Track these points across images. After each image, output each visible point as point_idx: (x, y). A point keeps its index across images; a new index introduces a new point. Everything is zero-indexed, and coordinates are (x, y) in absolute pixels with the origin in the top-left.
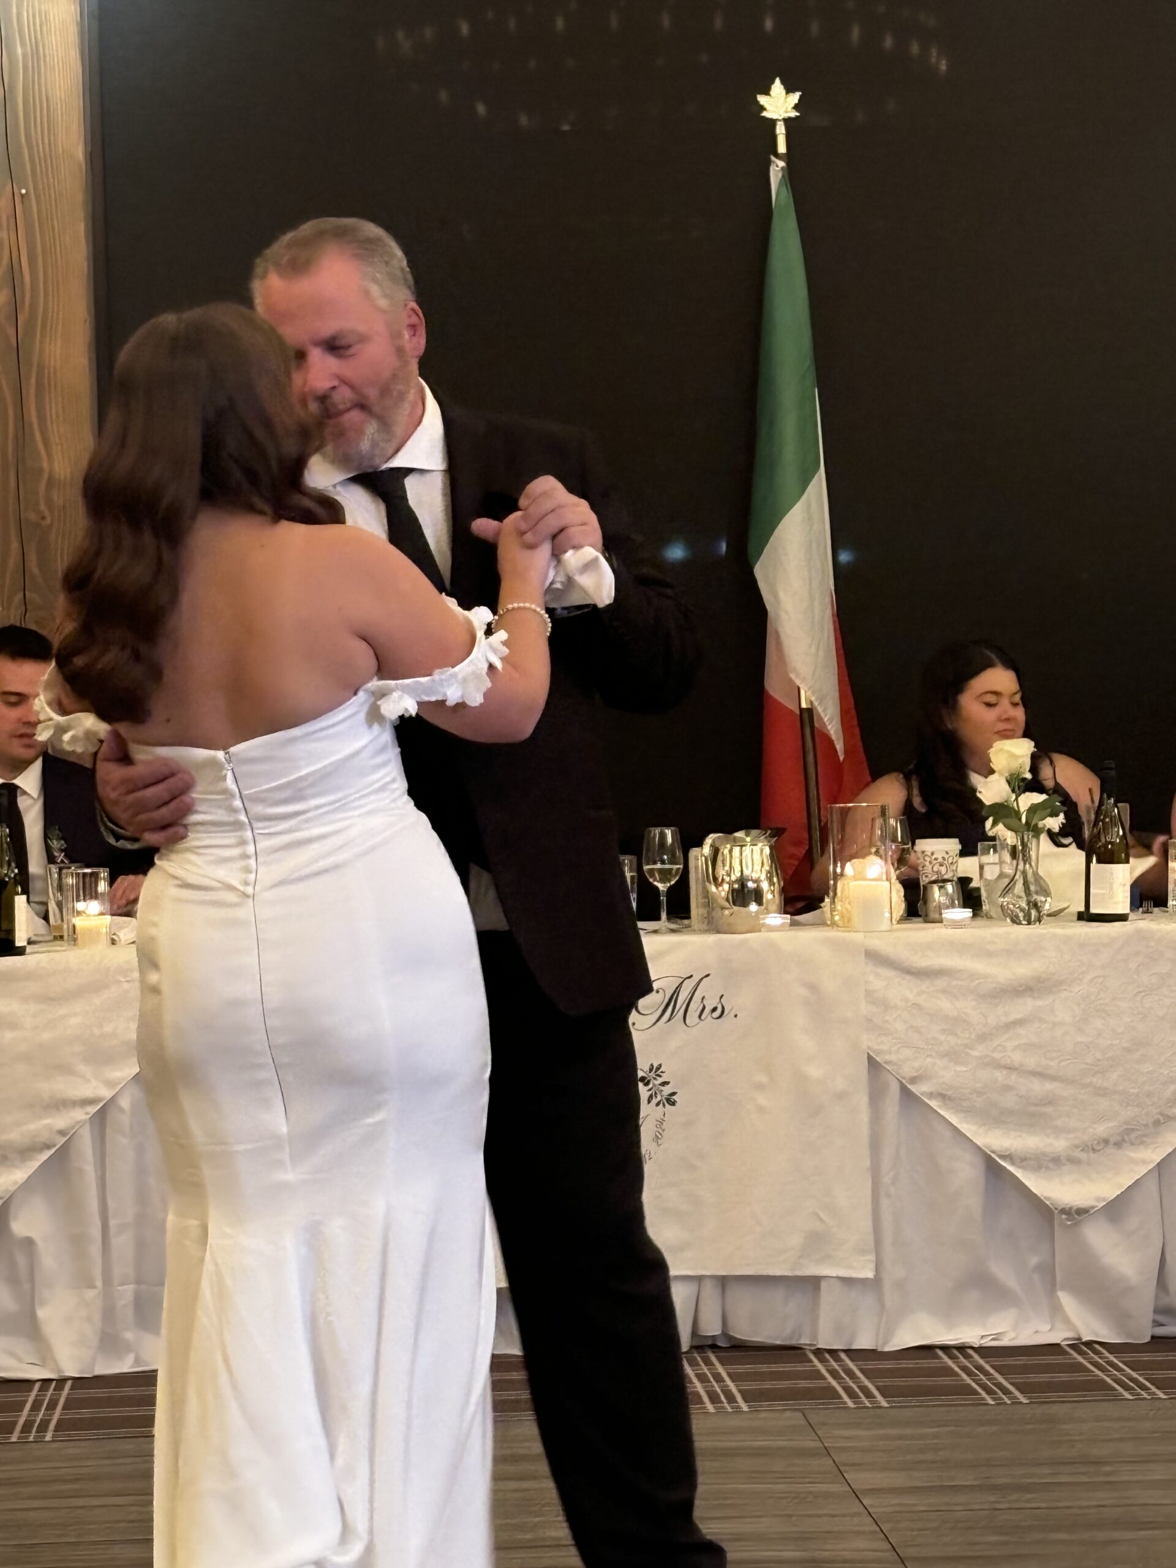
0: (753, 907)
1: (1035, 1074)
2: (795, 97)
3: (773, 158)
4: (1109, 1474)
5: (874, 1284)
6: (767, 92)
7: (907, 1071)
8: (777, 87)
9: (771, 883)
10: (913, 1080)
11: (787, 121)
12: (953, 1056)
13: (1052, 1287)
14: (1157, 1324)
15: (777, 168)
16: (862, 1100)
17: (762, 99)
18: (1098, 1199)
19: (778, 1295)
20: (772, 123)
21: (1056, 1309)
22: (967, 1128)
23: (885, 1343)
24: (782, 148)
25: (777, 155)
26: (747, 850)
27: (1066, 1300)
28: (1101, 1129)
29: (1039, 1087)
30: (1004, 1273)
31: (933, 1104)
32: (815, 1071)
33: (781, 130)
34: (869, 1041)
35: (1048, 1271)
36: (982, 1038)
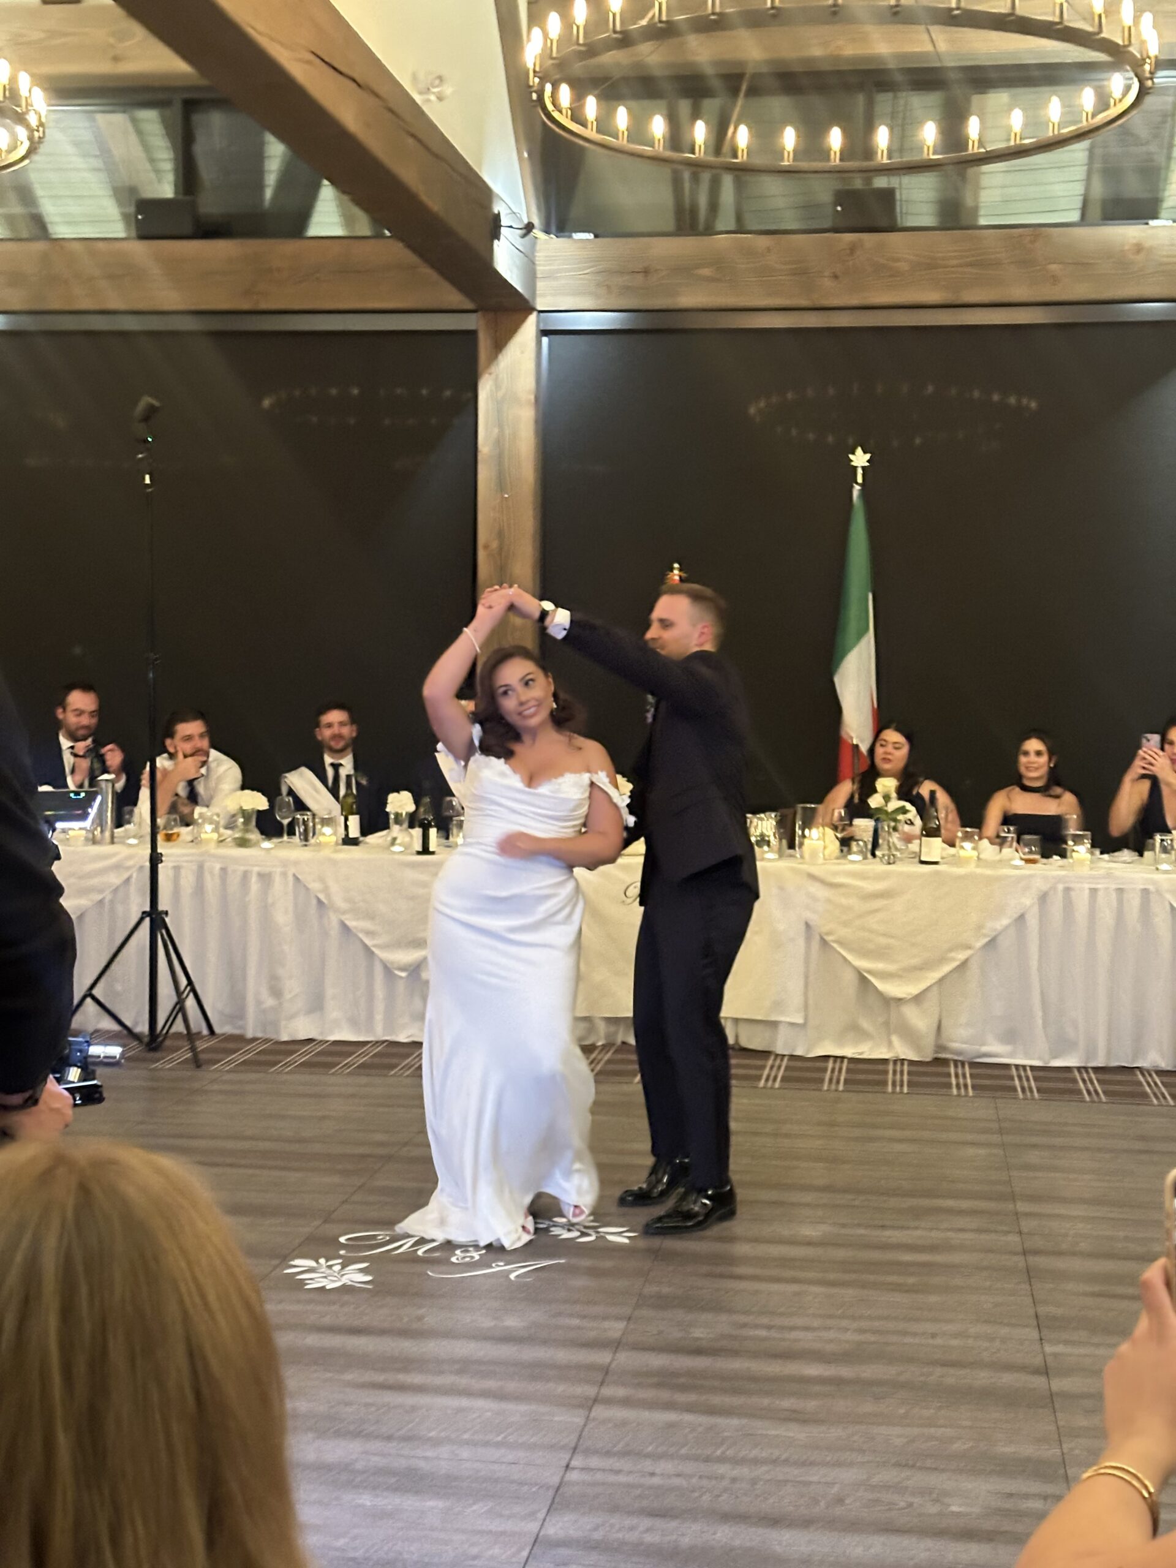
0: (766, 848)
1: (884, 935)
2: (868, 456)
3: (855, 485)
5: (803, 1026)
6: (853, 453)
7: (824, 930)
8: (859, 451)
9: (775, 837)
10: (828, 934)
11: (863, 468)
12: (846, 924)
13: (889, 1034)
14: (936, 1052)
15: (857, 488)
16: (801, 942)
17: (851, 456)
18: (909, 994)
19: (759, 1028)
20: (855, 468)
21: (890, 1044)
22: (849, 957)
23: (807, 1054)
24: (860, 479)
25: (857, 483)
26: (764, 822)
27: (895, 1039)
28: (914, 961)
29: (883, 941)
30: (865, 1024)
31: (835, 945)
32: (781, 927)
33: (860, 472)
34: (809, 915)
35: (887, 1024)
36: (860, 916)
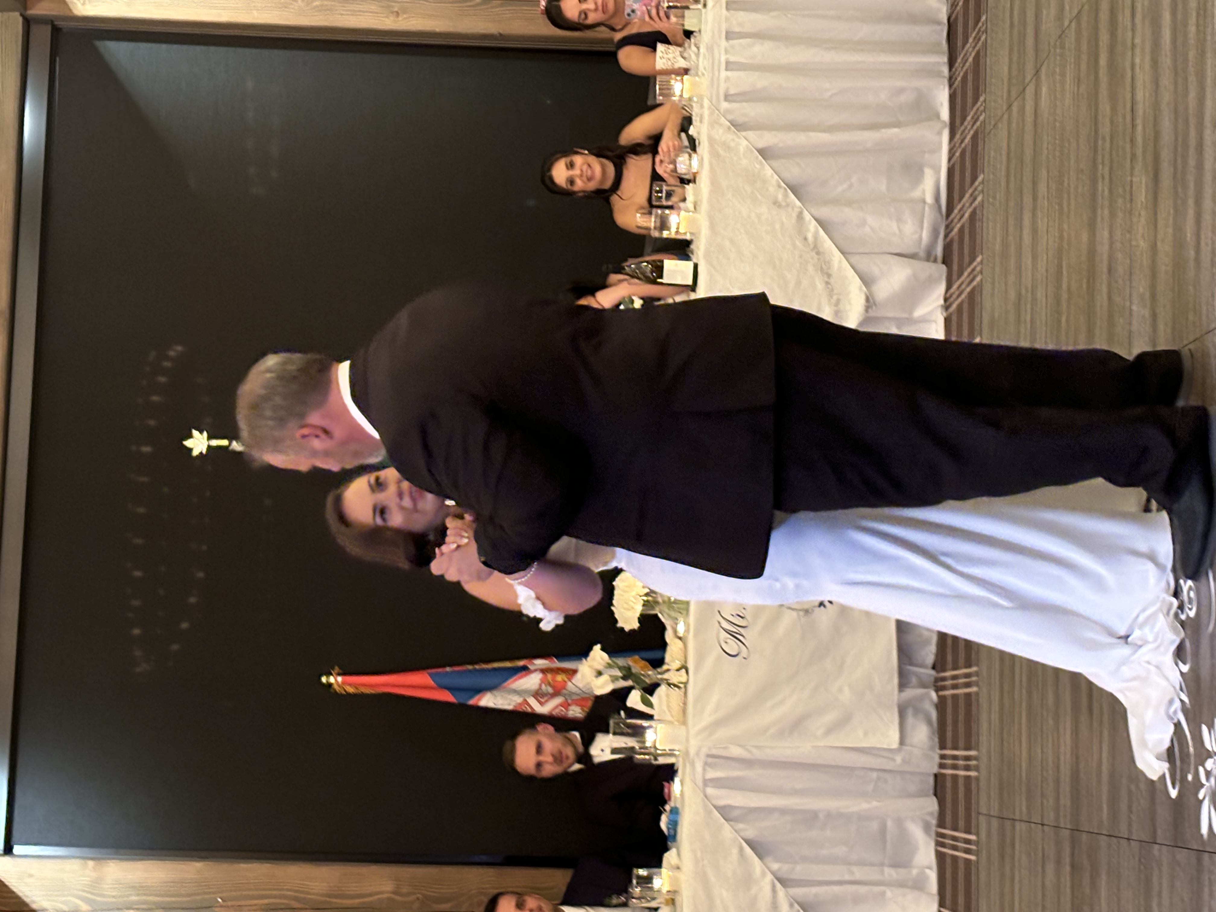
2: (195, 433)
3: (230, 448)
4: (1027, 291)
6: (191, 450)
8: (188, 443)
11: (210, 438)
14: (935, 261)
17: (195, 453)
20: (209, 447)
24: (224, 442)
25: (230, 444)
33: (215, 443)
